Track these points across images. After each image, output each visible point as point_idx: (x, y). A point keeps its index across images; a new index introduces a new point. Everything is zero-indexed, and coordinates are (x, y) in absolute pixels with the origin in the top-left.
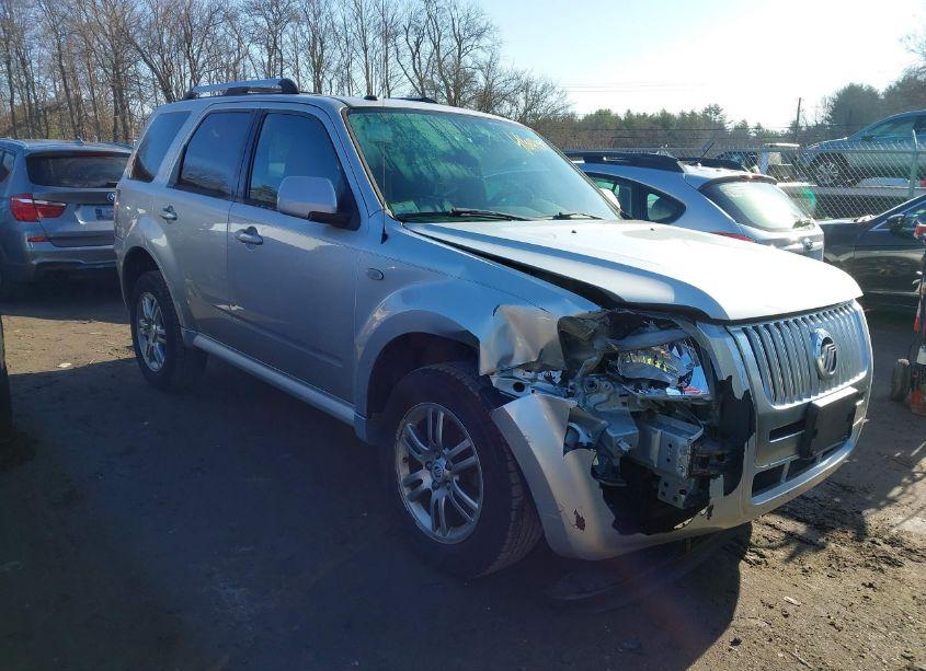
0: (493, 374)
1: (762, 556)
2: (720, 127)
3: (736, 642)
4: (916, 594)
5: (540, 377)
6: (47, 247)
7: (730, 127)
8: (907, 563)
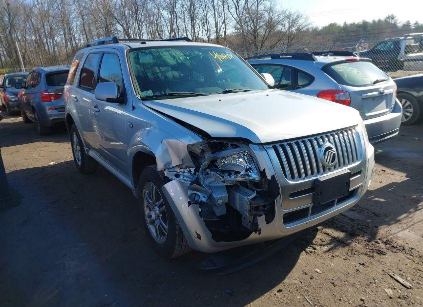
0: (165, 170)
1: (315, 249)
2: (395, 25)
3: (280, 291)
4: (385, 269)
5: (186, 171)
6: (56, 112)
7: (400, 25)
8: (389, 253)
